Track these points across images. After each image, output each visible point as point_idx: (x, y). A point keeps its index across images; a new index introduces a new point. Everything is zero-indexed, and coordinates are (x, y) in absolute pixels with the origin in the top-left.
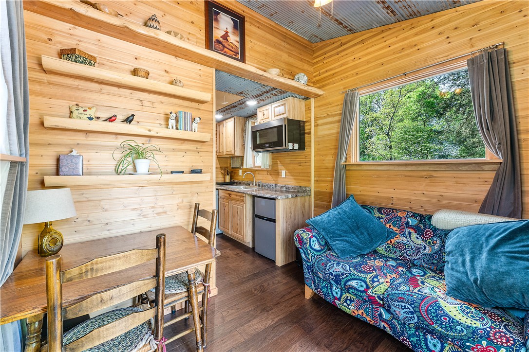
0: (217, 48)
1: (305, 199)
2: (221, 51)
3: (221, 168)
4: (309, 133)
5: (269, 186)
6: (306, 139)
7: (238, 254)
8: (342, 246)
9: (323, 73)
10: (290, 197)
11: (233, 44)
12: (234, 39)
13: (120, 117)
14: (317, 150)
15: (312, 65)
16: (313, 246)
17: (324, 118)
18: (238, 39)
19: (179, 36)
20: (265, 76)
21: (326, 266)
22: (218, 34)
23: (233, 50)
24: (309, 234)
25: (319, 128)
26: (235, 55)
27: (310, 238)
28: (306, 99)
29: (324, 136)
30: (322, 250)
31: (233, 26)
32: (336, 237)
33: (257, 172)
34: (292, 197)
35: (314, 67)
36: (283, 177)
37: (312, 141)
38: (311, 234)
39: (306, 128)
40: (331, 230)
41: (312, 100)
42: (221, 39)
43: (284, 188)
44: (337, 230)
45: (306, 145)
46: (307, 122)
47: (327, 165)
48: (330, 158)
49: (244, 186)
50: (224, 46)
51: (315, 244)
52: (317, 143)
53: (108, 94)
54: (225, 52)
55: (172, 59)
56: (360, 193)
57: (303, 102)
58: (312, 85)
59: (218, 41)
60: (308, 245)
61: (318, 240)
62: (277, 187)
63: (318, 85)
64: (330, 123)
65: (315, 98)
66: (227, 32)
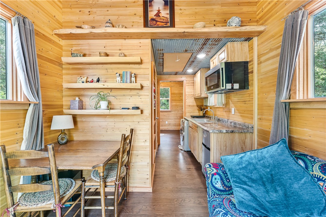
0: (152, 25)
1: (245, 136)
2: (155, 25)
3: (198, 106)
4: (252, 72)
5: (223, 121)
6: (250, 78)
7: (190, 169)
8: (242, 195)
9: (265, 7)
10: (225, 131)
11: (164, 17)
12: (165, 14)
13: (95, 80)
14: (260, 88)
15: (255, 4)
16: (214, 184)
17: (267, 53)
18: (168, 12)
19: (121, 26)
20: (187, 32)
21: (214, 210)
22: (152, 14)
23: (164, 21)
24: (213, 170)
25: (262, 65)
26: (165, 25)
27: (213, 175)
28: (249, 39)
29: (266, 73)
30: (225, 191)
31: (164, 4)
32: (239, 183)
33: (217, 109)
34: (227, 132)
35: (257, 5)
36: (232, 114)
37: (255, 79)
38: (215, 171)
39: (250, 67)
40: (236, 174)
41: (255, 39)
42: (155, 17)
43: (233, 123)
44: (244, 175)
45: (249, 84)
46: (250, 61)
47: (269, 102)
48: (273, 95)
49: (207, 119)
50: (157, 21)
51: (217, 182)
52: (260, 81)
53: (92, 69)
54: (158, 25)
55: (122, 41)
56: (309, 138)
57: (246, 44)
58: (256, 24)
59: (153, 20)
60: (210, 181)
61: (222, 179)
62: (228, 122)
63: (261, 22)
64: (273, 57)
65: (258, 36)
66: (159, 11)
